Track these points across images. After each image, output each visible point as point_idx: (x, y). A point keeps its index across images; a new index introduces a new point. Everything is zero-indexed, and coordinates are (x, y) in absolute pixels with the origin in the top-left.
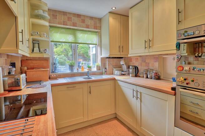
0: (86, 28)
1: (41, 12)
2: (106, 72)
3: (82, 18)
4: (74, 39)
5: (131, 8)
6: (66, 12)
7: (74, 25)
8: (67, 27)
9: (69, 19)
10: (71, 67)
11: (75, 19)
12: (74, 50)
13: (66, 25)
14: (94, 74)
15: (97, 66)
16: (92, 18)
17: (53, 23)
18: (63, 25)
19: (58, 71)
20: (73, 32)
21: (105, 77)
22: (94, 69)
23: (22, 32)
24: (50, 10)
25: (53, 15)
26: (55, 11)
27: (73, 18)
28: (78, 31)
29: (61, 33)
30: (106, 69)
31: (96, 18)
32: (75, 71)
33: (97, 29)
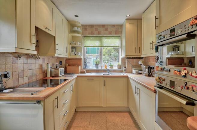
0: (109, 34)
1: (76, 29)
2: (125, 70)
3: (106, 27)
4: (100, 44)
5: (144, 13)
6: (94, 25)
7: (99, 33)
8: (95, 35)
9: (96, 29)
10: (97, 65)
11: (100, 29)
12: (100, 52)
13: (94, 34)
14: (115, 71)
15: (118, 65)
16: (114, 26)
17: (85, 34)
18: (92, 34)
19: (88, 68)
20: (100, 38)
21: (122, 74)
22: (116, 68)
23: (58, 45)
24: (83, 25)
25: (85, 29)
26: (86, 26)
27: (98, 28)
28: (103, 38)
29: (91, 40)
30: (125, 68)
31: (117, 25)
32: (100, 68)
33: (118, 34)
